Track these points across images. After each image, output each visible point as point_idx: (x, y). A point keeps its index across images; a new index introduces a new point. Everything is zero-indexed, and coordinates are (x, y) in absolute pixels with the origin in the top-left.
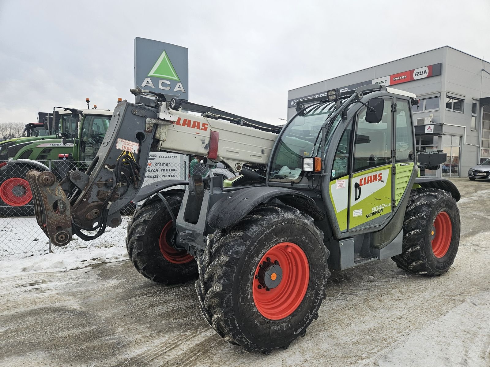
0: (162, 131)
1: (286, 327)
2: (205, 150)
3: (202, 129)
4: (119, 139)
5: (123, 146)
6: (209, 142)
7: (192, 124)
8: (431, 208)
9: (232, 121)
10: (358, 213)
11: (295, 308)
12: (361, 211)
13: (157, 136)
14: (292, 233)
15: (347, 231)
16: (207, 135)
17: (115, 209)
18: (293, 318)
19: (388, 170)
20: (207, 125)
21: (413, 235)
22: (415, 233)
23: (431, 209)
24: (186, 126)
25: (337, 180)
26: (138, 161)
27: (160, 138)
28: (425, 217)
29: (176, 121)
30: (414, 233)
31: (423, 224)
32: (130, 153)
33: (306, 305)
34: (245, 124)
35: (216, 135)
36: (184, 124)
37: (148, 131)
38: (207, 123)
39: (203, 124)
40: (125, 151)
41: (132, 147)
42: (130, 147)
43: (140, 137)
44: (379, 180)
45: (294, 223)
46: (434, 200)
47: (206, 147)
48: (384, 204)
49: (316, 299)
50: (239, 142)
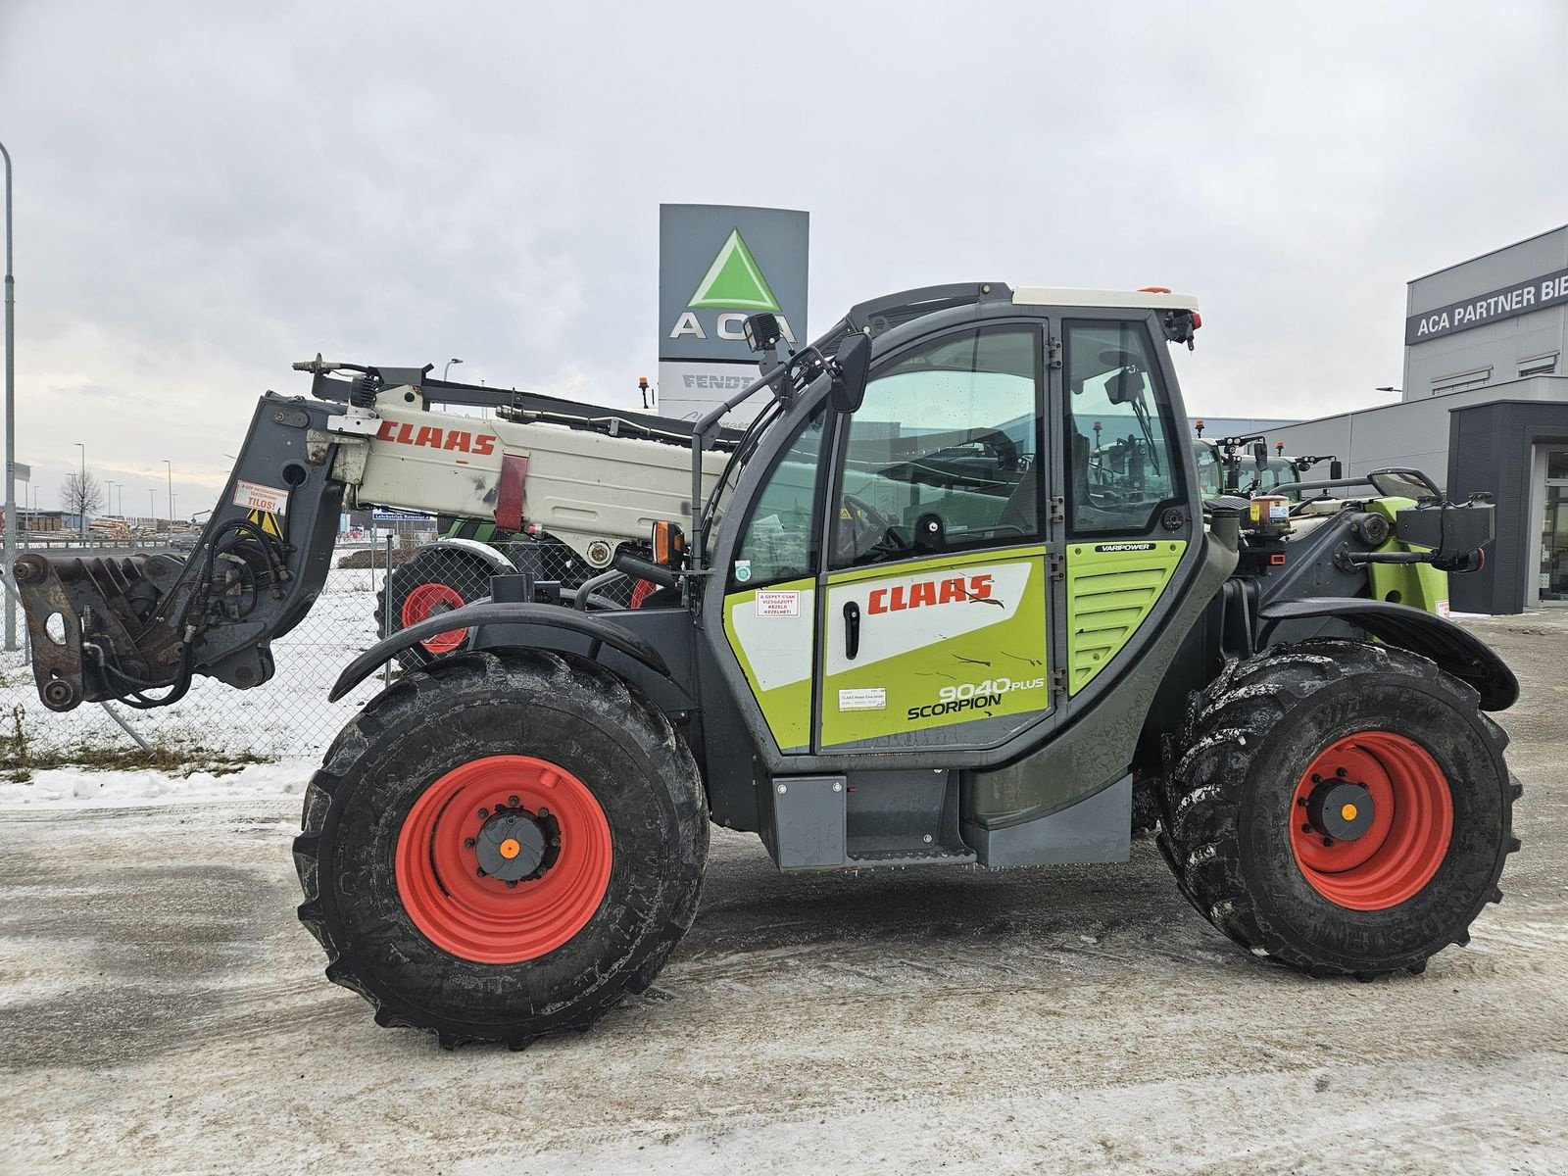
0: (349, 459)
1: (503, 988)
2: (486, 505)
3: (475, 451)
4: (240, 483)
5: (251, 499)
6: (500, 484)
7: (445, 439)
8: (1283, 710)
9: (576, 425)
10: (865, 700)
11: (555, 944)
12: (880, 692)
13: (338, 471)
14: (529, 730)
15: (812, 752)
16: (490, 468)
17: (228, 644)
18: (538, 970)
19: (1027, 566)
20: (493, 439)
21: (1199, 803)
22: (1203, 797)
23: (1279, 715)
24: (428, 444)
25: (757, 591)
26: (287, 533)
27: (344, 478)
28: (1243, 741)
29: (375, 433)
30: (1199, 797)
31: (1236, 767)
32: (269, 514)
33: (591, 942)
34: (625, 432)
35: (516, 466)
36: (421, 441)
37: (314, 462)
38: (492, 435)
39: (480, 437)
40: (255, 510)
41: (273, 501)
42: (268, 500)
43: (293, 477)
44: (975, 598)
45: (536, 705)
46: (1307, 684)
47: (488, 499)
48: (1008, 681)
49: (627, 931)
50: (601, 484)
